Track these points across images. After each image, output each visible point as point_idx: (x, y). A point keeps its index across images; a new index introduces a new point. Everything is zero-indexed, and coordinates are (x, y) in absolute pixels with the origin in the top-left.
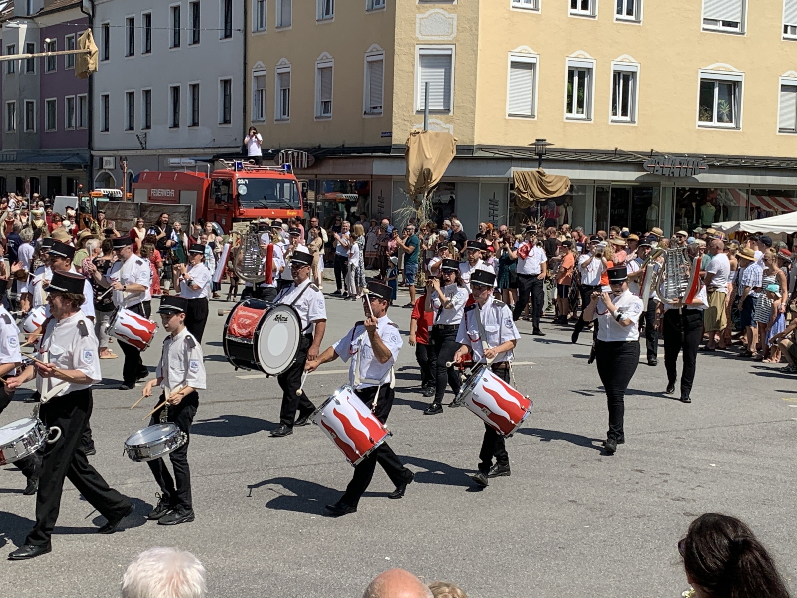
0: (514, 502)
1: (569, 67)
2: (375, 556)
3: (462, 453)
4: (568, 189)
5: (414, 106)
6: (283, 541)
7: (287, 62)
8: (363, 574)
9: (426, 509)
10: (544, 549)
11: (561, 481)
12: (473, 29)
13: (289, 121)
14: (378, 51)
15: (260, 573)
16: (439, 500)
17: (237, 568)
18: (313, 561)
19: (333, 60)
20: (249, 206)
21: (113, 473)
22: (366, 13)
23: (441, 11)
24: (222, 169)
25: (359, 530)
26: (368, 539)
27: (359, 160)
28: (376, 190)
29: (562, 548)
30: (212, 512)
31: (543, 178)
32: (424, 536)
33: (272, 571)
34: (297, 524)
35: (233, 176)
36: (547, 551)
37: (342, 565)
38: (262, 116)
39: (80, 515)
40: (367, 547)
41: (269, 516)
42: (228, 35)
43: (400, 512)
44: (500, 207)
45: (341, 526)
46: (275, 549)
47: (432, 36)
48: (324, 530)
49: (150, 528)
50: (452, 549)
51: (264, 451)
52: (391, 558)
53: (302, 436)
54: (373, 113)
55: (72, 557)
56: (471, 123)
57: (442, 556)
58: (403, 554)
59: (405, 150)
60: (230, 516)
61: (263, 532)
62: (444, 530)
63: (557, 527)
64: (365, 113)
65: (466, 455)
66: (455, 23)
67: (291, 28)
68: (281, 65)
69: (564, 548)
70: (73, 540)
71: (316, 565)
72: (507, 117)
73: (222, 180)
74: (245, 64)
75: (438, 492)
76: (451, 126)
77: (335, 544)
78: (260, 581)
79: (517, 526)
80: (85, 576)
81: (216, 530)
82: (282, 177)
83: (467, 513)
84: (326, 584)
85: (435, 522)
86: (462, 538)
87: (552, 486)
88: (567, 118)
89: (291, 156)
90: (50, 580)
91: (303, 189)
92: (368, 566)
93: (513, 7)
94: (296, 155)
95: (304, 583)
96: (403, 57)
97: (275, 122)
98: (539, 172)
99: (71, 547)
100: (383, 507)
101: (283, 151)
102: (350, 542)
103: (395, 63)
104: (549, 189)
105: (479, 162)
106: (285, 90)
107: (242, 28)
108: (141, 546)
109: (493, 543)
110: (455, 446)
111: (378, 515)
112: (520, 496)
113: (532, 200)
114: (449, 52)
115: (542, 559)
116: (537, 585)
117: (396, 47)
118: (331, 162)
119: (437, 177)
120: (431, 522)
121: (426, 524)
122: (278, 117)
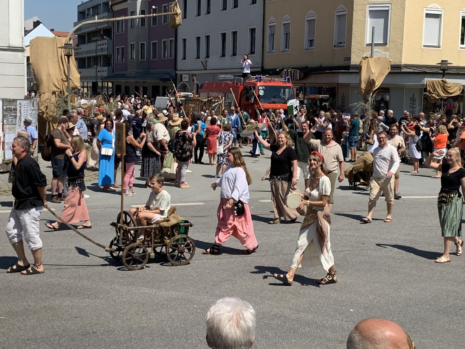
0: (429, 281)
1: (462, 16)
2: (344, 309)
4: (461, 91)
5: (365, 41)
6: (288, 297)
8: (337, 319)
9: (374, 282)
10: (449, 309)
11: (459, 269)
13: (289, 52)
14: (343, 9)
15: (275, 315)
16: (382, 277)
17: (262, 311)
18: (307, 309)
19: (316, 15)
20: (265, 102)
24: (251, 80)
25: (334, 293)
26: (339, 299)
27: (330, 75)
28: (340, 92)
29: (461, 309)
31: (445, 84)
32: (374, 298)
33: (283, 314)
35: (256, 84)
36: (451, 311)
37: (324, 313)
38: (273, 49)
40: (339, 303)
42: (254, 2)
43: (358, 284)
44: (417, 102)
46: (284, 301)
48: (312, 292)
49: (212, 285)
50: (392, 307)
51: (276, 244)
52: (354, 310)
54: (339, 46)
55: (169, 300)
56: (400, 51)
57: (385, 311)
58: (361, 309)
59: (359, 68)
60: (257, 281)
62: (386, 295)
63: (457, 296)
64: (335, 46)
68: (285, 19)
69: (462, 310)
70: (169, 290)
71: (308, 312)
72: (423, 47)
73: (249, 87)
74: (264, 19)
75: (382, 272)
76: (387, 53)
77: (319, 301)
78: (276, 320)
79: (432, 295)
80: (176, 311)
81: (250, 288)
82: (284, 85)
83: (400, 286)
84: (315, 323)
85: (380, 290)
86: (398, 301)
87: (454, 272)
88: (461, 48)
89: (290, 72)
90: (157, 313)
91: (297, 92)
92: (340, 315)
94: (293, 72)
95: (302, 322)
97: (281, 53)
98: (442, 81)
99: (168, 294)
100: (348, 280)
101: (285, 70)
102: (329, 300)
103: (354, 16)
104: (449, 91)
105: (404, 75)
106: (287, 34)
109: (417, 304)
111: (345, 285)
112: (433, 277)
113: (438, 98)
114: (387, 9)
115: (448, 316)
116: (445, 331)
117: (355, 6)
118: (314, 76)
119: (378, 84)
120: (378, 290)
121: (375, 291)
122: (283, 50)
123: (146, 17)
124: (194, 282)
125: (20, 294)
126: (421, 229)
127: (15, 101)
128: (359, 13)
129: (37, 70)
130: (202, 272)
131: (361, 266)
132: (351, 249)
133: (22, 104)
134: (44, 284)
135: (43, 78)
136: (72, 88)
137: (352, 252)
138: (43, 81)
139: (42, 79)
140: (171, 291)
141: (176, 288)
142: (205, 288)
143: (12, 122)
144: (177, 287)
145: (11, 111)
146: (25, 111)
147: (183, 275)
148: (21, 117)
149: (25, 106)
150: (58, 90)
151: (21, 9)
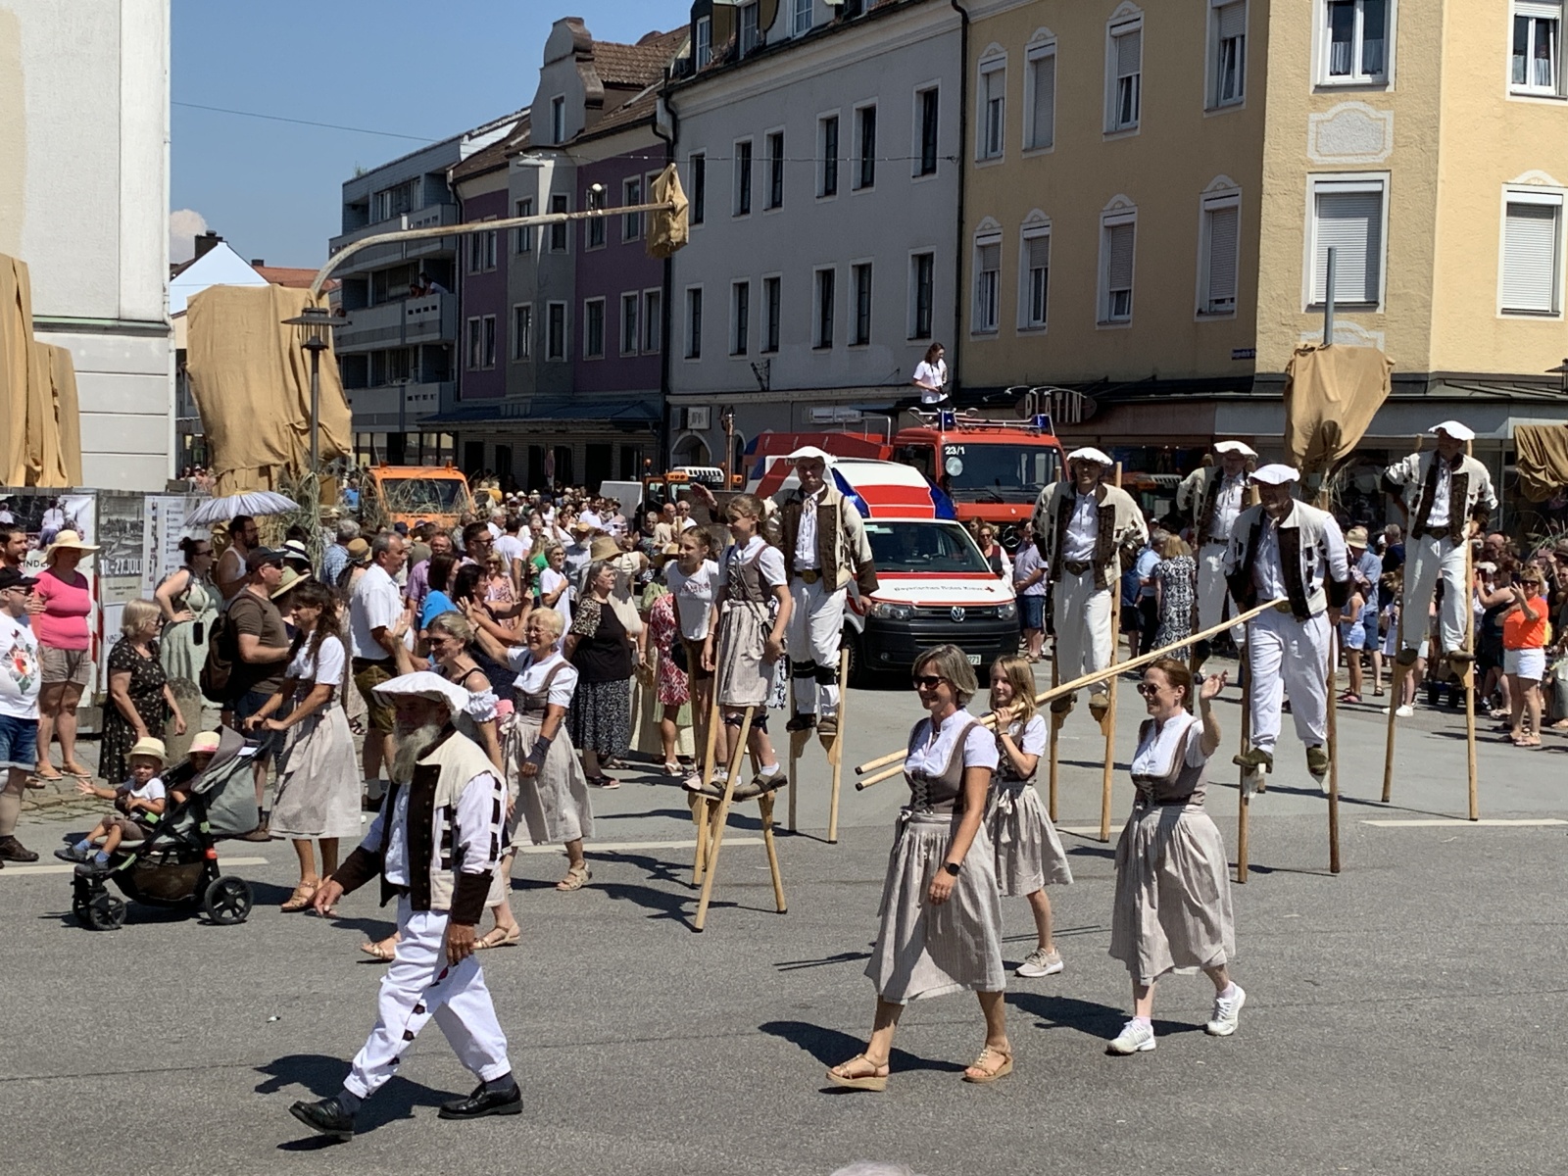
0: (1544, 1112)
3: (1425, 1003)
5: (1303, 296)
6: (1062, 1165)
7: (1043, 216)
9: (1356, 1116)
12: (1428, 139)
13: (1045, 332)
14: (1227, 188)
16: (1382, 1099)
19: (1136, 209)
20: (966, 499)
21: (723, 1011)
22: (1205, 115)
23: (1361, 106)
24: (918, 426)
27: (1186, 406)
30: (918, 1100)
34: (1088, 1133)
35: (936, 439)
38: (991, 323)
39: (664, 1091)
41: (1031, 1113)
42: (929, 167)
43: (1301, 1121)
45: (1179, 1141)
47: (1340, 155)
48: (1144, 1148)
49: (800, 1122)
53: (1088, 954)
54: (1216, 313)
56: (1423, 329)
59: (1282, 386)
61: (1022, 1144)
64: (1200, 312)
65: (1435, 1010)
66: (1390, 129)
67: (1053, 149)
68: (1031, 222)
70: (654, 1139)
72: (1499, 316)
73: (915, 447)
74: (961, 222)
75: (1380, 1082)
76: (1380, 336)
81: (929, 1134)
82: (1032, 441)
83: (1445, 1129)
85: (1376, 1144)
89: (1048, 399)
93: (1512, 94)
94: (1059, 397)
96: (1282, 201)
97: (1018, 334)
99: (649, 1153)
100: (1266, 1108)
101: (1033, 391)
103: (1264, 212)
105: (1438, 408)
107: (957, 154)
108: (784, 1159)
110: (1409, 988)
113: (1554, 484)
114: (1376, 187)
117: (1266, 180)
118: (1130, 409)
119: (1350, 439)
120: (1369, 1143)
121: (1357, 1149)
122: (1025, 325)
123: (570, 219)
124: (738, 1110)
125: (153, 1147)
126: (1511, 934)
127: (137, 497)
128: (1281, 202)
129: (212, 396)
130: (763, 1075)
131: (1311, 1058)
132: (1271, 999)
133: (159, 508)
134: (232, 1115)
135: (228, 423)
136: (326, 454)
137: (1275, 1010)
138: (228, 432)
139: (225, 426)
140: (661, 1140)
141: (677, 1132)
142: (777, 1132)
143: (126, 568)
144: (679, 1129)
145: (123, 530)
146: (171, 531)
147: (701, 1086)
148: (158, 552)
149: (171, 516)
150: (277, 462)
151: (162, 195)
